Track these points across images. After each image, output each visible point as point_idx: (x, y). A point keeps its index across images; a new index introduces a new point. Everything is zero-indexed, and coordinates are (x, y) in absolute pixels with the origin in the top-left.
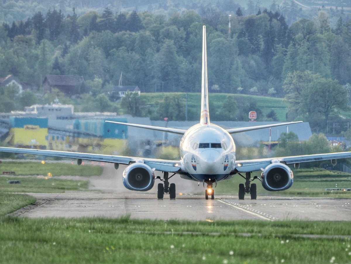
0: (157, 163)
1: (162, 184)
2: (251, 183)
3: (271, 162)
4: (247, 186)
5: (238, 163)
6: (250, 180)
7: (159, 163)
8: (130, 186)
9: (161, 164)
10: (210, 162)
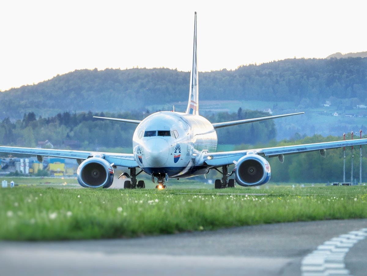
0: (118, 158)
1: (129, 182)
2: (229, 178)
3: (245, 154)
4: (225, 182)
5: (208, 156)
6: (227, 175)
7: (120, 158)
8: (84, 183)
9: (122, 158)
10: (155, 153)
